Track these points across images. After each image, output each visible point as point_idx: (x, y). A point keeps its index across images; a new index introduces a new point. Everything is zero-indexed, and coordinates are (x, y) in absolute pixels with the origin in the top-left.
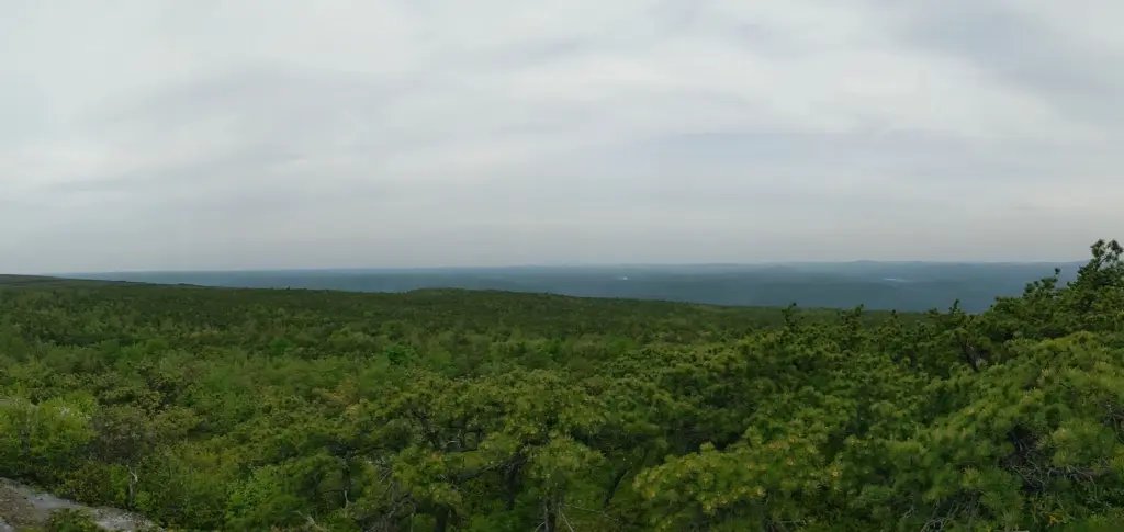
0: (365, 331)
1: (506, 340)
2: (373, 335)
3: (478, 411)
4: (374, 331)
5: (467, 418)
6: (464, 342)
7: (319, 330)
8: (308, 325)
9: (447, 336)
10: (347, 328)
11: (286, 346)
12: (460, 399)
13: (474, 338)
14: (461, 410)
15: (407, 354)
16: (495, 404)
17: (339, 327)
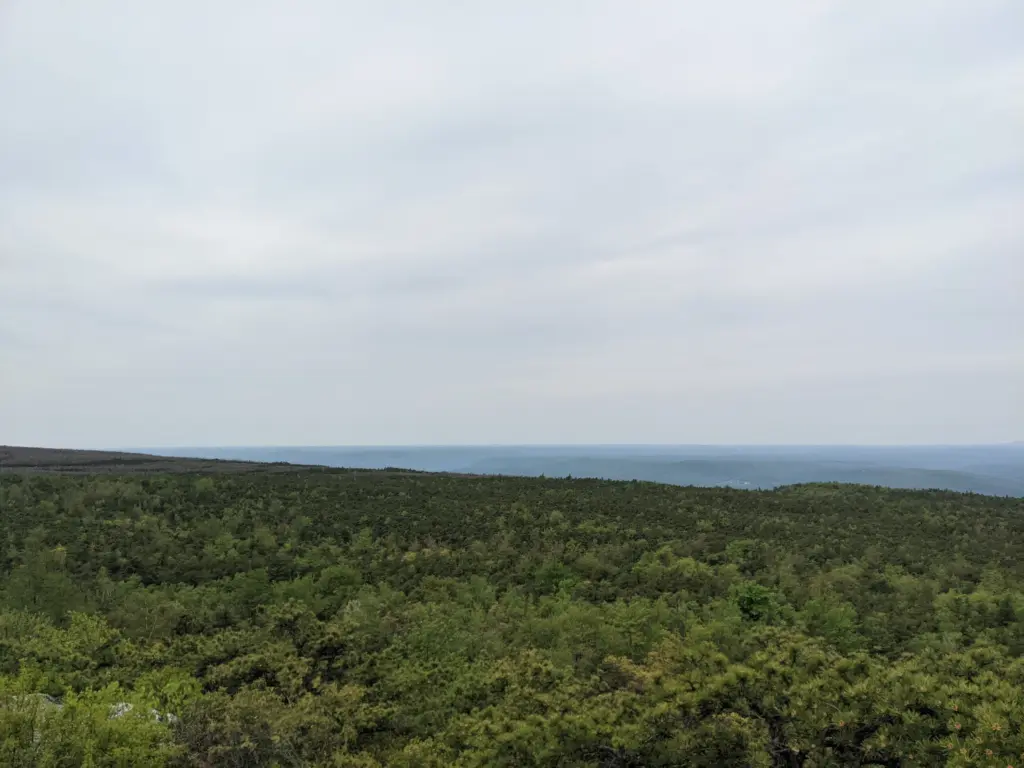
0: (698, 555)
1: (969, 591)
2: (713, 563)
3: (889, 719)
4: (715, 556)
5: (864, 732)
6: (883, 587)
7: (617, 549)
8: (599, 542)
9: (848, 572)
10: (666, 549)
11: (561, 577)
12: (851, 691)
13: (904, 582)
14: (852, 714)
15: (772, 603)
16: (925, 710)
17: (654, 546)
